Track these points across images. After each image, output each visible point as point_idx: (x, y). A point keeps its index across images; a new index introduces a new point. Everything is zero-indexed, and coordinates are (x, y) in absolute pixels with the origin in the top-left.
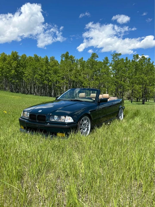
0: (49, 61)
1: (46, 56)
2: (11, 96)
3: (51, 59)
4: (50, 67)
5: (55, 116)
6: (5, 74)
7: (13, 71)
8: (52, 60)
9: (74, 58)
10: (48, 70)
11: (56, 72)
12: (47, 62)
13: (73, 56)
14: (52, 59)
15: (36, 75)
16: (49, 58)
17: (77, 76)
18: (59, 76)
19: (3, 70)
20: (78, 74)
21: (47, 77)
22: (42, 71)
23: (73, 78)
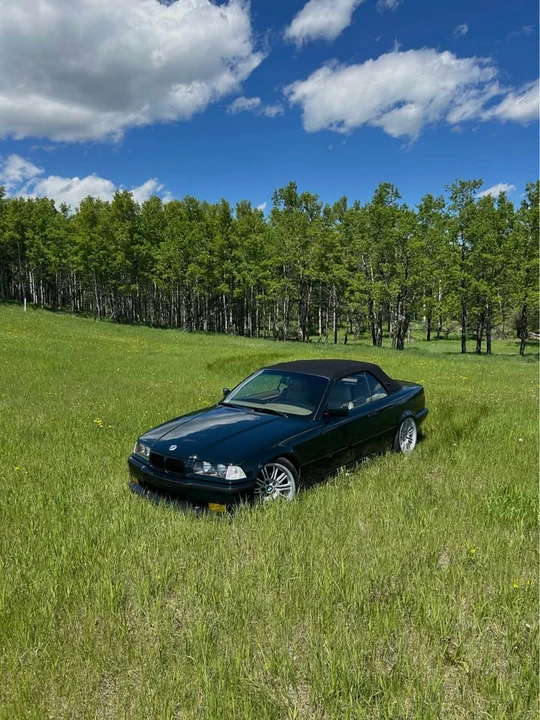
0: (234, 215)
1: (223, 201)
2: (117, 339)
3: (239, 210)
4: (237, 239)
5: (205, 463)
6: (94, 267)
7: (120, 257)
8: (244, 213)
9: (318, 202)
10: (233, 246)
11: (255, 254)
12: (226, 219)
13: (313, 194)
14: (244, 210)
15: (192, 267)
16: (232, 206)
17: (326, 264)
18: (264, 268)
19: (90, 253)
20: (331, 255)
21: (227, 271)
22: (211, 252)
23: (312, 273)
